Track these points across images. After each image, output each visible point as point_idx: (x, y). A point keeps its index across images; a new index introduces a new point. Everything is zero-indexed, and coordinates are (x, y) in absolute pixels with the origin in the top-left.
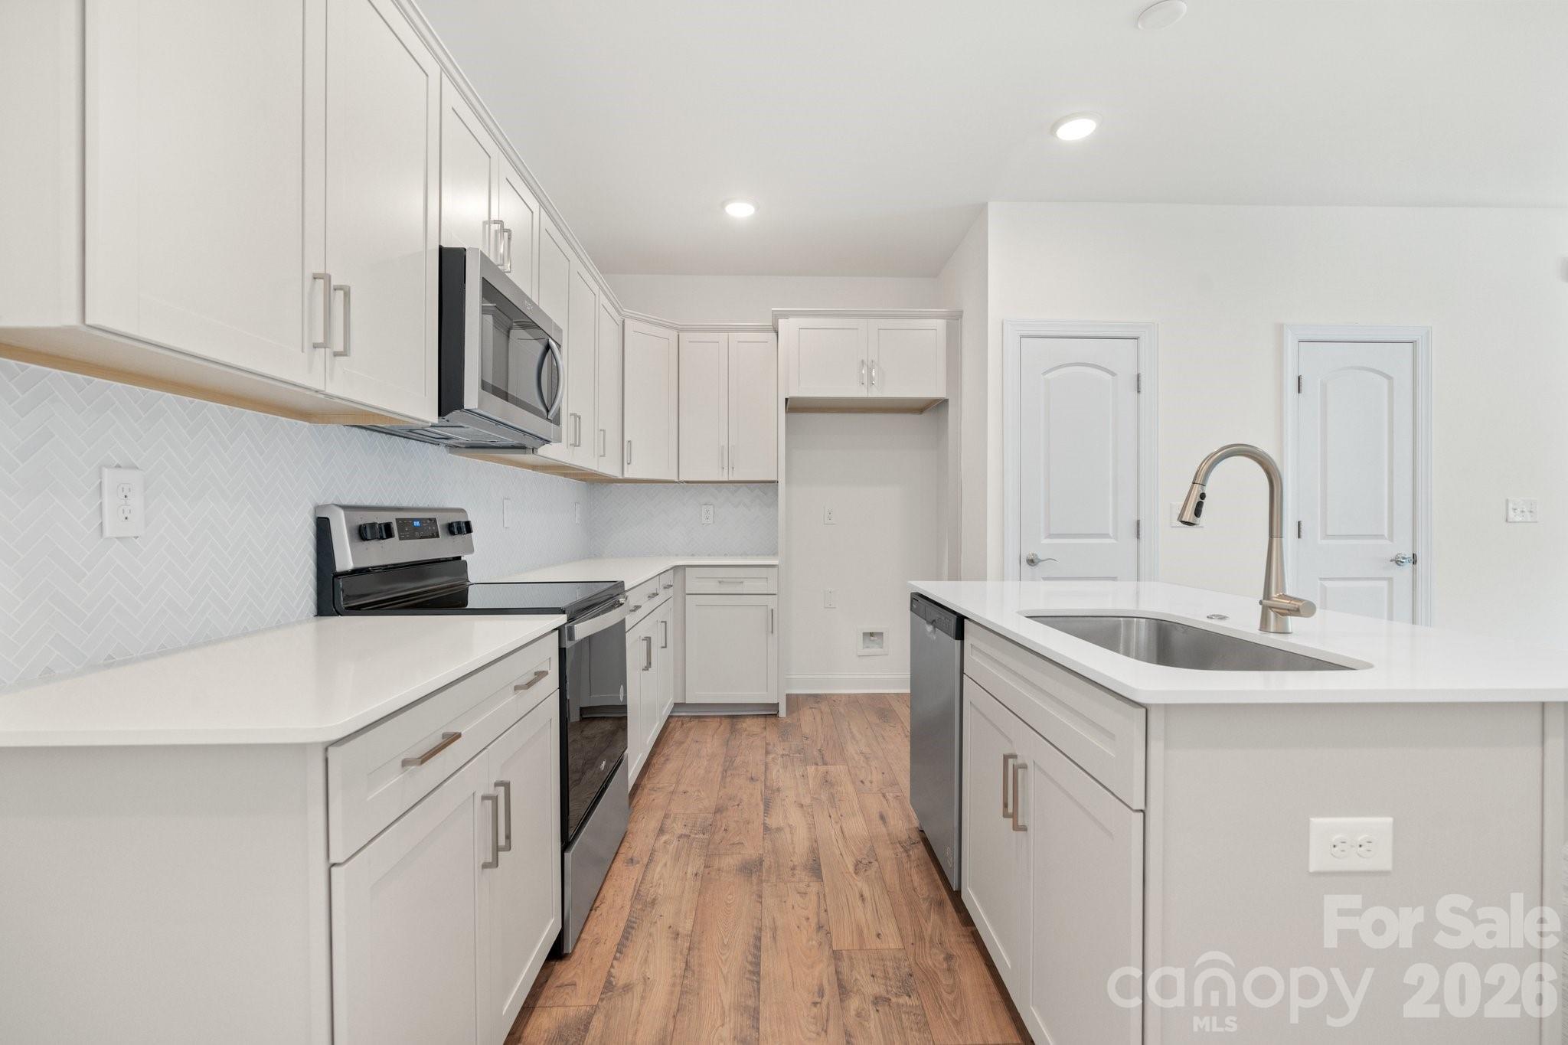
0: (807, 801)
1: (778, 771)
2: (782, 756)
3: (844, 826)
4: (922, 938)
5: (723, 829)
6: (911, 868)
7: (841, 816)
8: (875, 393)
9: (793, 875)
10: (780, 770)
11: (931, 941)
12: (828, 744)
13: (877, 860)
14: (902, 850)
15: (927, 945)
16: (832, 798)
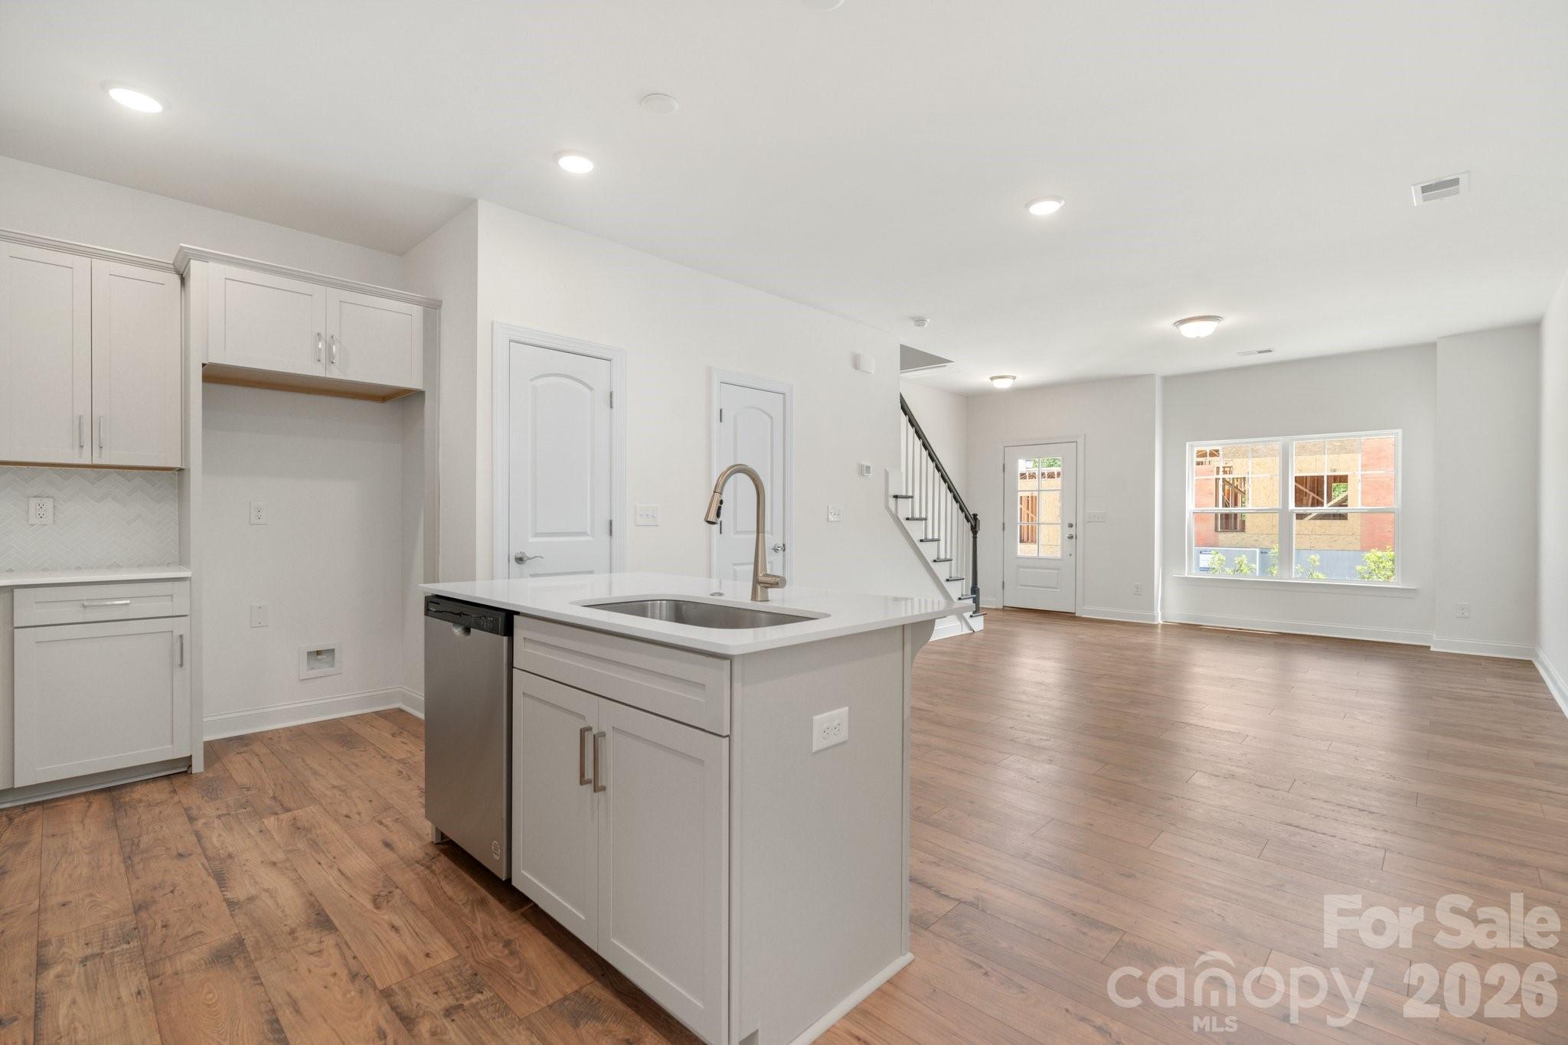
0: (280, 856)
1: (220, 835)
2: (219, 817)
3: (342, 867)
4: (475, 938)
5: (159, 925)
6: (439, 882)
7: (334, 858)
8: (335, 373)
9: (295, 939)
10: (222, 833)
11: (485, 936)
12: (282, 788)
13: (397, 887)
14: (422, 868)
15: (483, 942)
16: (314, 844)
